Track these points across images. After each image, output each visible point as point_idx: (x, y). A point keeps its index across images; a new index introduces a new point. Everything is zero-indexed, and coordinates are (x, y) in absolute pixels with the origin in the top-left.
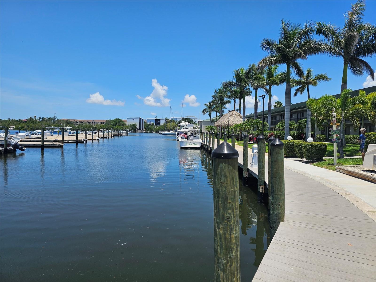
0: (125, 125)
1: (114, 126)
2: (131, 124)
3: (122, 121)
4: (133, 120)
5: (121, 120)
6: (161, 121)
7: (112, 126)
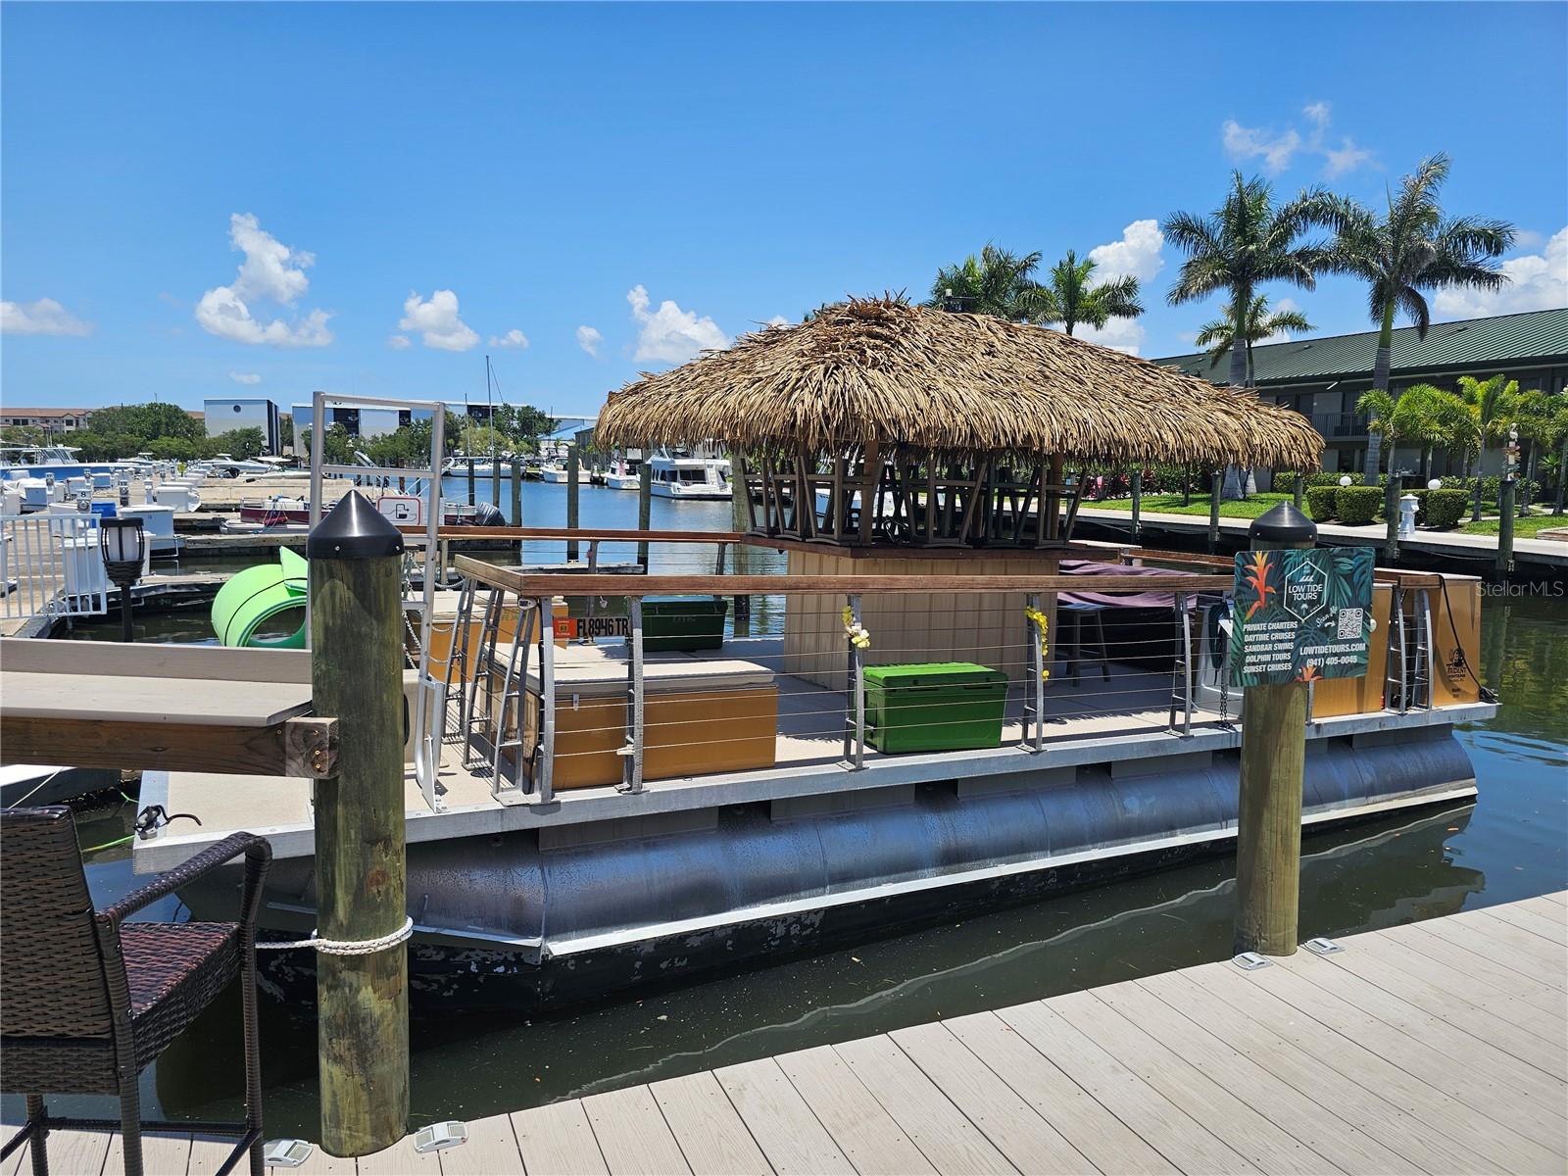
0: (203, 432)
1: (149, 439)
2: (238, 430)
3: (185, 417)
4: (237, 409)
5: (177, 409)
6: (362, 415)
7: (139, 440)
